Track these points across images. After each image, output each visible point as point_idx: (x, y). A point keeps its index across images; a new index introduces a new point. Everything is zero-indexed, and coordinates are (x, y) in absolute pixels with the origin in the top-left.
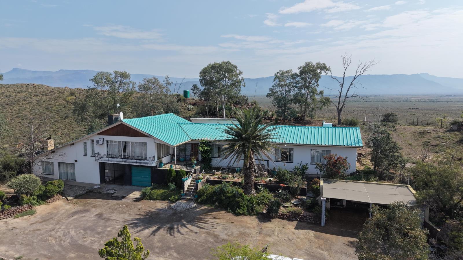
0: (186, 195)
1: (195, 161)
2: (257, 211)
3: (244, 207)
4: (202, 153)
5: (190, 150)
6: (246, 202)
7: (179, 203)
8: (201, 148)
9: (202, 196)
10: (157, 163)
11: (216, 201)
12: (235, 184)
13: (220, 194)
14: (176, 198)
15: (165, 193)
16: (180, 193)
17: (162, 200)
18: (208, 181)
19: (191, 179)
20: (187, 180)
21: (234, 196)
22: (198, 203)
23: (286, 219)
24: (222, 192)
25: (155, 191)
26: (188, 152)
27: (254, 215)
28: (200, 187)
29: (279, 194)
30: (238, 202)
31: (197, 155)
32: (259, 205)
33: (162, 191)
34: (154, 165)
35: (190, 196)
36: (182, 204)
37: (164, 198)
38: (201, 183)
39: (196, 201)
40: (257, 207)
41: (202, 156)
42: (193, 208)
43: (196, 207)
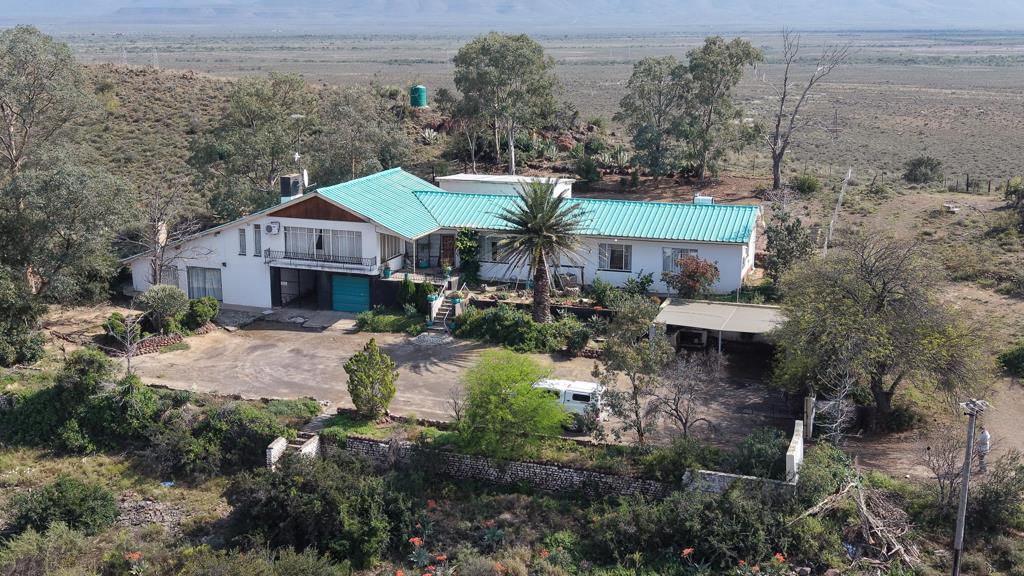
0: (434, 324)
1: (450, 268)
2: (551, 347)
3: (530, 340)
4: (462, 252)
5: (438, 246)
6: (535, 334)
7: (424, 336)
8: (459, 244)
9: (462, 324)
10: (380, 269)
11: (486, 332)
12: (519, 306)
13: (494, 321)
14: (419, 328)
15: (399, 321)
16: (425, 321)
17: (394, 332)
18: (473, 302)
19: (442, 299)
20: (436, 299)
21: (517, 324)
22: (456, 337)
23: (595, 357)
24: (497, 318)
25: (381, 317)
26: (435, 251)
27: (546, 352)
28: (459, 311)
29: (593, 322)
30: (522, 334)
31: (452, 256)
32: (555, 338)
33: (392, 318)
34: (375, 272)
35: (442, 325)
36: (429, 337)
37: (396, 329)
38: (461, 305)
39: (452, 333)
40: (552, 341)
41: (462, 259)
42: (448, 343)
43: (452, 342)
